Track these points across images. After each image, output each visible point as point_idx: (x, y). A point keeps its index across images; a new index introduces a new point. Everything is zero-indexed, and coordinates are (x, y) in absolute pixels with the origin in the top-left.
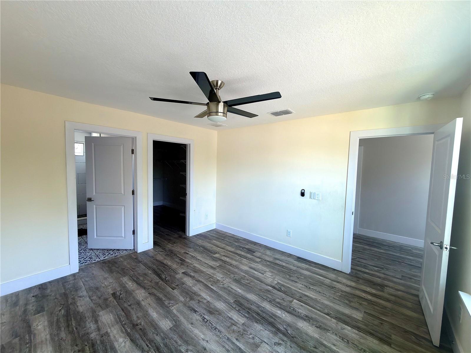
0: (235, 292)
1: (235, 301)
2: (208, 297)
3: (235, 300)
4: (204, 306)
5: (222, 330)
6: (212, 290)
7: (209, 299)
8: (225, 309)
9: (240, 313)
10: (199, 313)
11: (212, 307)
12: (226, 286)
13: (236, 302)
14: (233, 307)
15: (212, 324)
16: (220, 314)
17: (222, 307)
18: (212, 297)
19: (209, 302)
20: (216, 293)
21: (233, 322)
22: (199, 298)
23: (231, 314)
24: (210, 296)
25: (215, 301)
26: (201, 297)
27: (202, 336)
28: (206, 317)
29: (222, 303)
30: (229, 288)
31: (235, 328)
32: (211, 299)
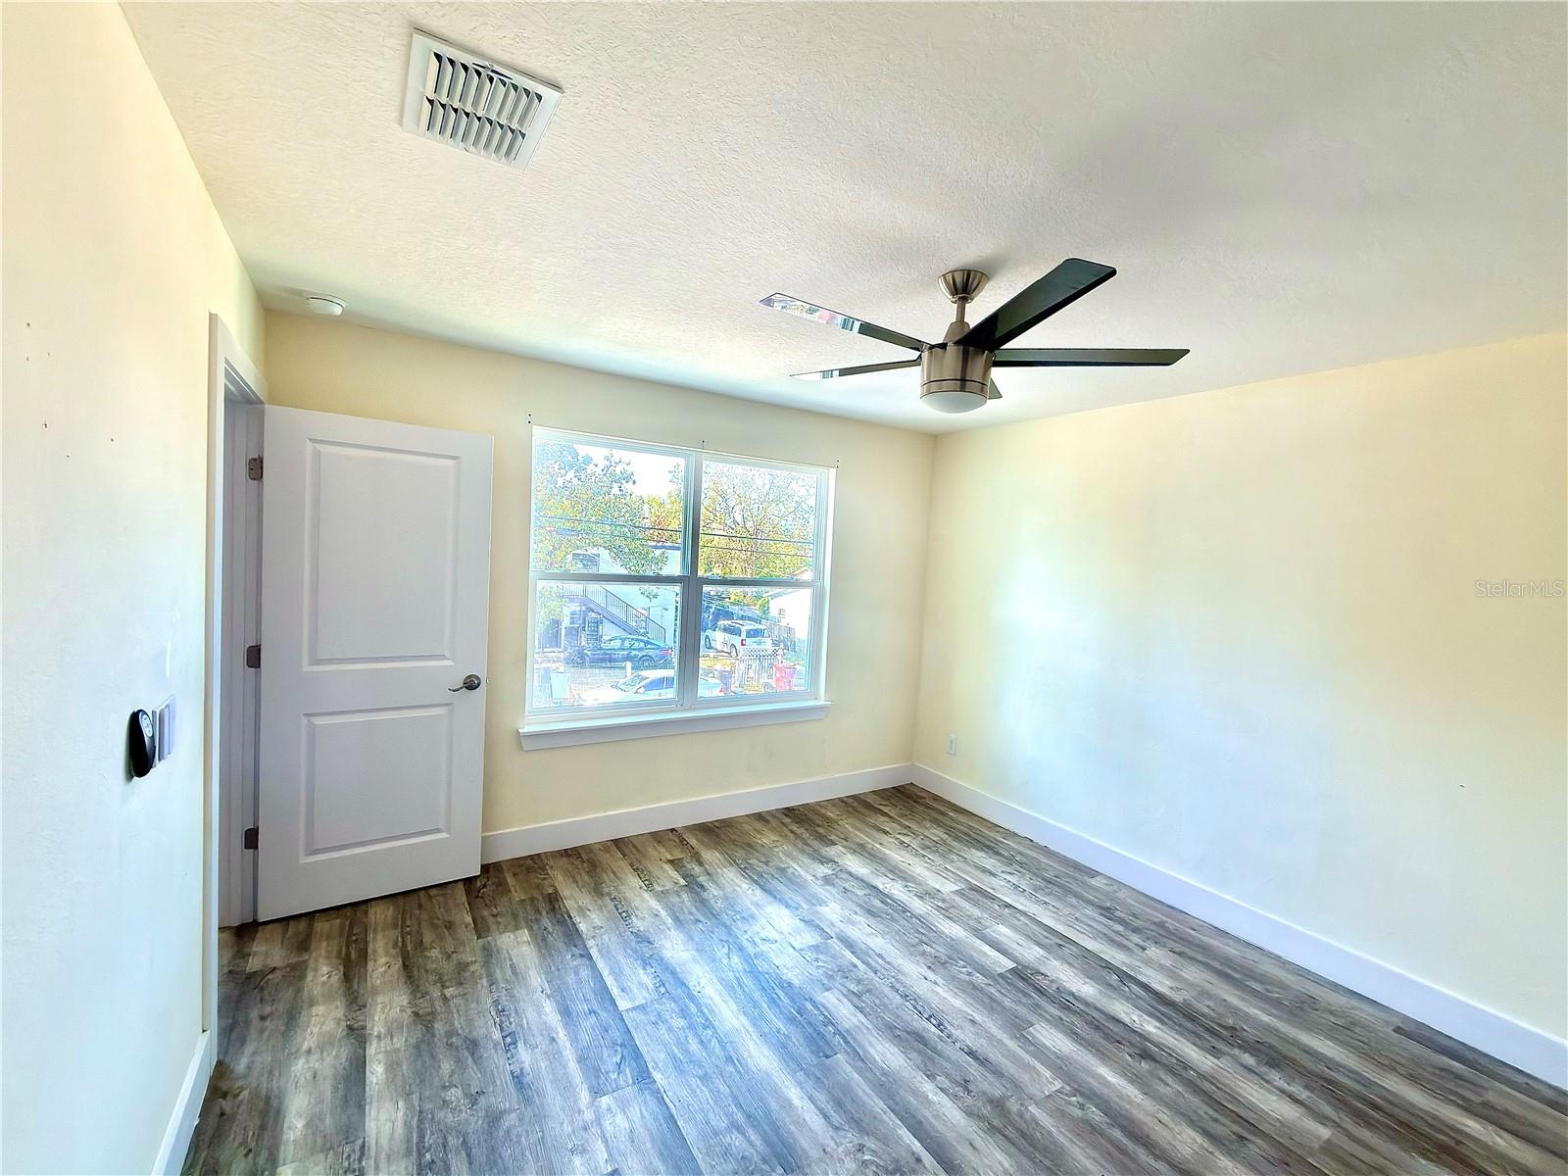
0: (816, 1094)
1: (827, 1057)
2: (931, 1096)
3: (828, 1061)
4: (946, 1064)
5: (887, 991)
6: (918, 1129)
7: (928, 1088)
8: (872, 1039)
9: (826, 1017)
10: (958, 1045)
11: (914, 1055)
12: (850, 1138)
13: (829, 1053)
14: (844, 1038)
15: (916, 1008)
16: (891, 1028)
17: (880, 1048)
18: (916, 1093)
19: (928, 1076)
20: (897, 1108)
21: (855, 1000)
22: (969, 1100)
23: (855, 1021)
24: (924, 1099)
25: (905, 1074)
26: (960, 1105)
27: (939, 990)
28: (933, 1029)
29: (877, 1058)
30: (836, 1119)
31: (853, 987)
32: (918, 1085)
